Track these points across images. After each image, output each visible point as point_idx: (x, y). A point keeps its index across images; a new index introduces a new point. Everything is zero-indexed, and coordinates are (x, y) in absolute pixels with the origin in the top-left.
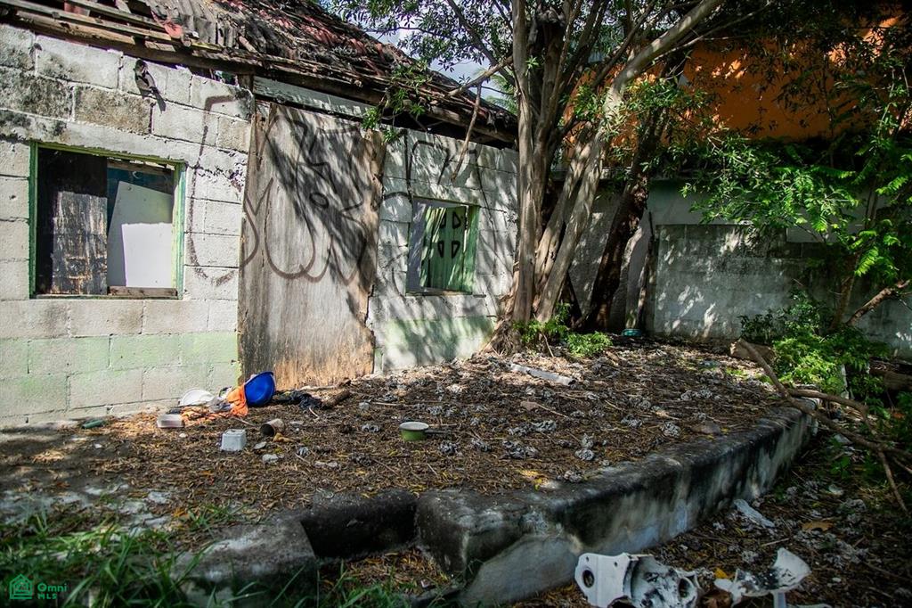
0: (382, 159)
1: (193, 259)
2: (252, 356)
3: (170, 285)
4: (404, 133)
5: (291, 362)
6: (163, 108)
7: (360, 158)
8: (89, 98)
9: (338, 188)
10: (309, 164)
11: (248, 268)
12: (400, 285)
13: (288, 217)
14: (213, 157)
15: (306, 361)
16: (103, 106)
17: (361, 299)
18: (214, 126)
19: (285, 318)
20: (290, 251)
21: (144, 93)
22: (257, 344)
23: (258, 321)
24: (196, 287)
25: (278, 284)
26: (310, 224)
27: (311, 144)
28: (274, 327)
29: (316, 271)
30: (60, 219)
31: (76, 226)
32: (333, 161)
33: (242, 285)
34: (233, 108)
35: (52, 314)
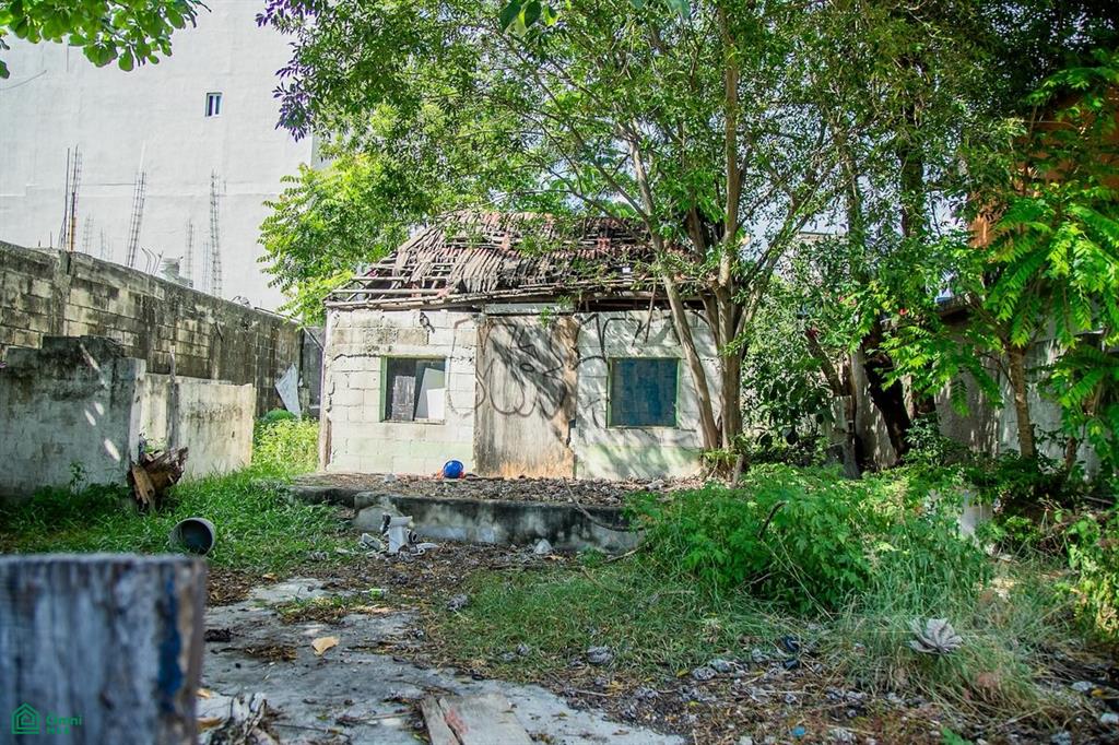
0: (576, 334)
1: (450, 404)
2: (483, 459)
3: (442, 418)
4: (597, 316)
5: (512, 464)
6: (433, 331)
7: (559, 338)
8: (402, 334)
9: (546, 361)
10: (520, 348)
11: (480, 409)
12: (602, 423)
13: (505, 379)
14: (460, 351)
16: (408, 334)
17: (564, 429)
18: (459, 335)
19: (505, 439)
20: (506, 399)
21: (424, 327)
22: (487, 452)
23: (488, 438)
24: (453, 419)
25: (499, 418)
26: (522, 383)
27: (522, 337)
28: (499, 443)
29: (525, 411)
30: (396, 388)
31: (401, 390)
32: (540, 345)
33: (476, 418)
34: (471, 324)
35: (387, 430)
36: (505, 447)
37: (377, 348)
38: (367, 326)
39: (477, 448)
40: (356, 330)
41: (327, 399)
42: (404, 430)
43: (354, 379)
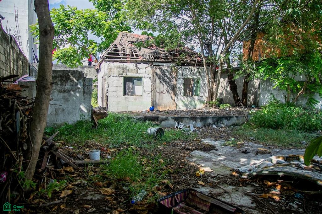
0: (177, 72)
1: (144, 91)
3: (141, 94)
4: (181, 67)
5: (160, 107)
6: (139, 70)
7: (172, 73)
8: (130, 70)
9: (168, 78)
10: (163, 75)
11: (153, 92)
12: (182, 95)
13: (159, 84)
14: (147, 76)
15: (163, 107)
16: (132, 70)
17: (173, 97)
18: (147, 71)
19: (159, 100)
20: (159, 89)
21: (137, 68)
22: (154, 103)
23: (155, 100)
24: (145, 95)
25: (158, 94)
26: (163, 84)
27: (163, 72)
28: (157, 101)
29: (164, 92)
30: (127, 86)
31: (129, 86)
32: (167, 74)
33: (152, 94)
34: (150, 68)
35: (126, 98)
36: (159, 102)
37: (122, 74)
38: (119, 67)
39: (152, 102)
40: (115, 68)
41: (106, 89)
42: (131, 98)
43: (115, 83)
